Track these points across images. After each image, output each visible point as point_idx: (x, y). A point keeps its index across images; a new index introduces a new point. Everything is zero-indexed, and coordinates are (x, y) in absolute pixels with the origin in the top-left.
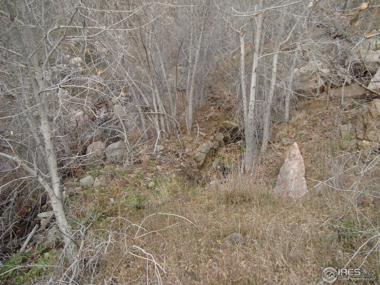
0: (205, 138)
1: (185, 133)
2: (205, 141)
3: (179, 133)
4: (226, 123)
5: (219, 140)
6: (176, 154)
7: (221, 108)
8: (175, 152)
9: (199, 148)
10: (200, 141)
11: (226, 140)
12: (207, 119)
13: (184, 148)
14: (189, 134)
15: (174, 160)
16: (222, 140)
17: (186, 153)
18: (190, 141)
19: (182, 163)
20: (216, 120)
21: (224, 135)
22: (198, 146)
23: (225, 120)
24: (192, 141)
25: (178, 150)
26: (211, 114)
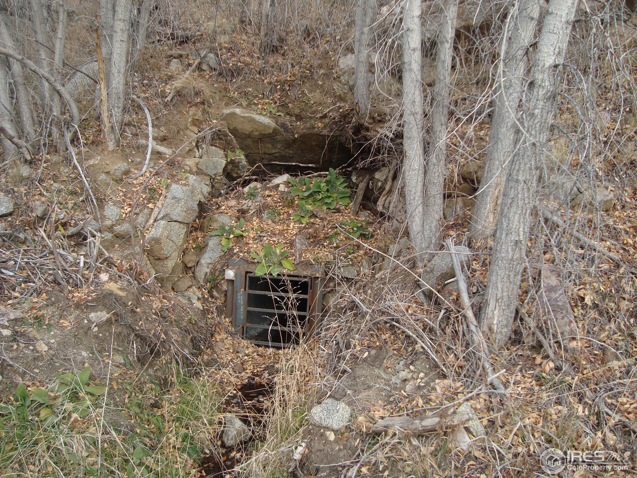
0: (171, 164)
1: (96, 143)
2: (174, 176)
3: (74, 140)
4: (233, 115)
5: (212, 173)
6: (72, 230)
7: (205, 67)
8: (64, 225)
9: (159, 204)
10: (157, 174)
11: (230, 173)
12: (169, 98)
13: (101, 202)
14: (111, 145)
15: (65, 259)
16: (221, 171)
17: (108, 223)
18: (118, 174)
19: (104, 277)
20: (196, 105)
21: (226, 156)
22: (153, 194)
23: (227, 105)
24: (127, 173)
25: (78, 215)
26: (178, 84)
